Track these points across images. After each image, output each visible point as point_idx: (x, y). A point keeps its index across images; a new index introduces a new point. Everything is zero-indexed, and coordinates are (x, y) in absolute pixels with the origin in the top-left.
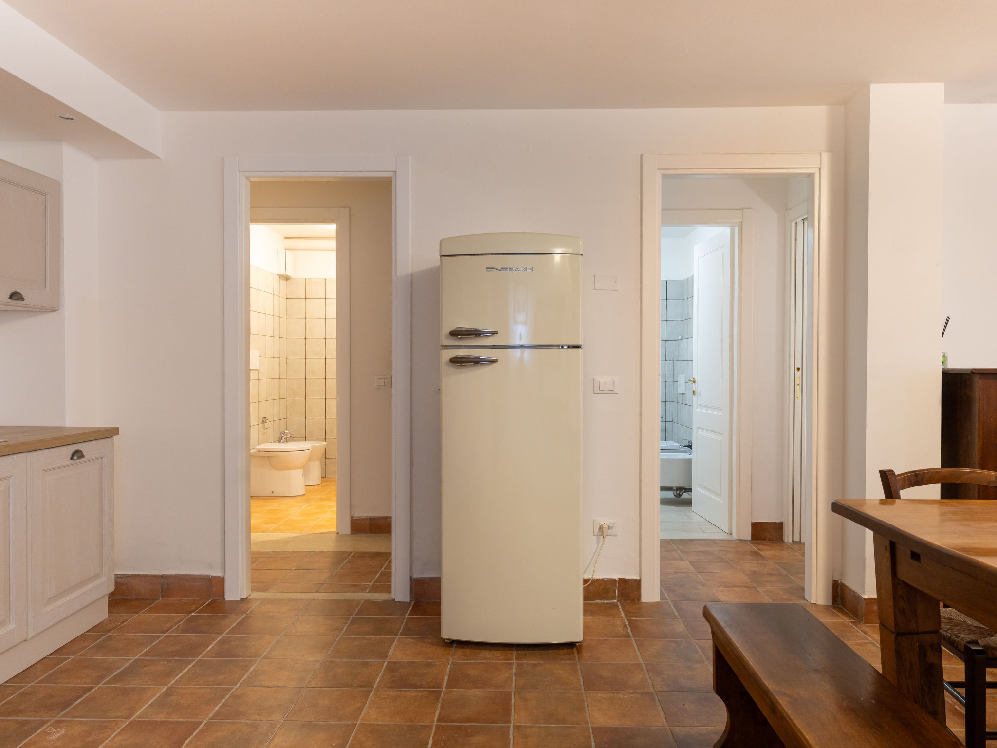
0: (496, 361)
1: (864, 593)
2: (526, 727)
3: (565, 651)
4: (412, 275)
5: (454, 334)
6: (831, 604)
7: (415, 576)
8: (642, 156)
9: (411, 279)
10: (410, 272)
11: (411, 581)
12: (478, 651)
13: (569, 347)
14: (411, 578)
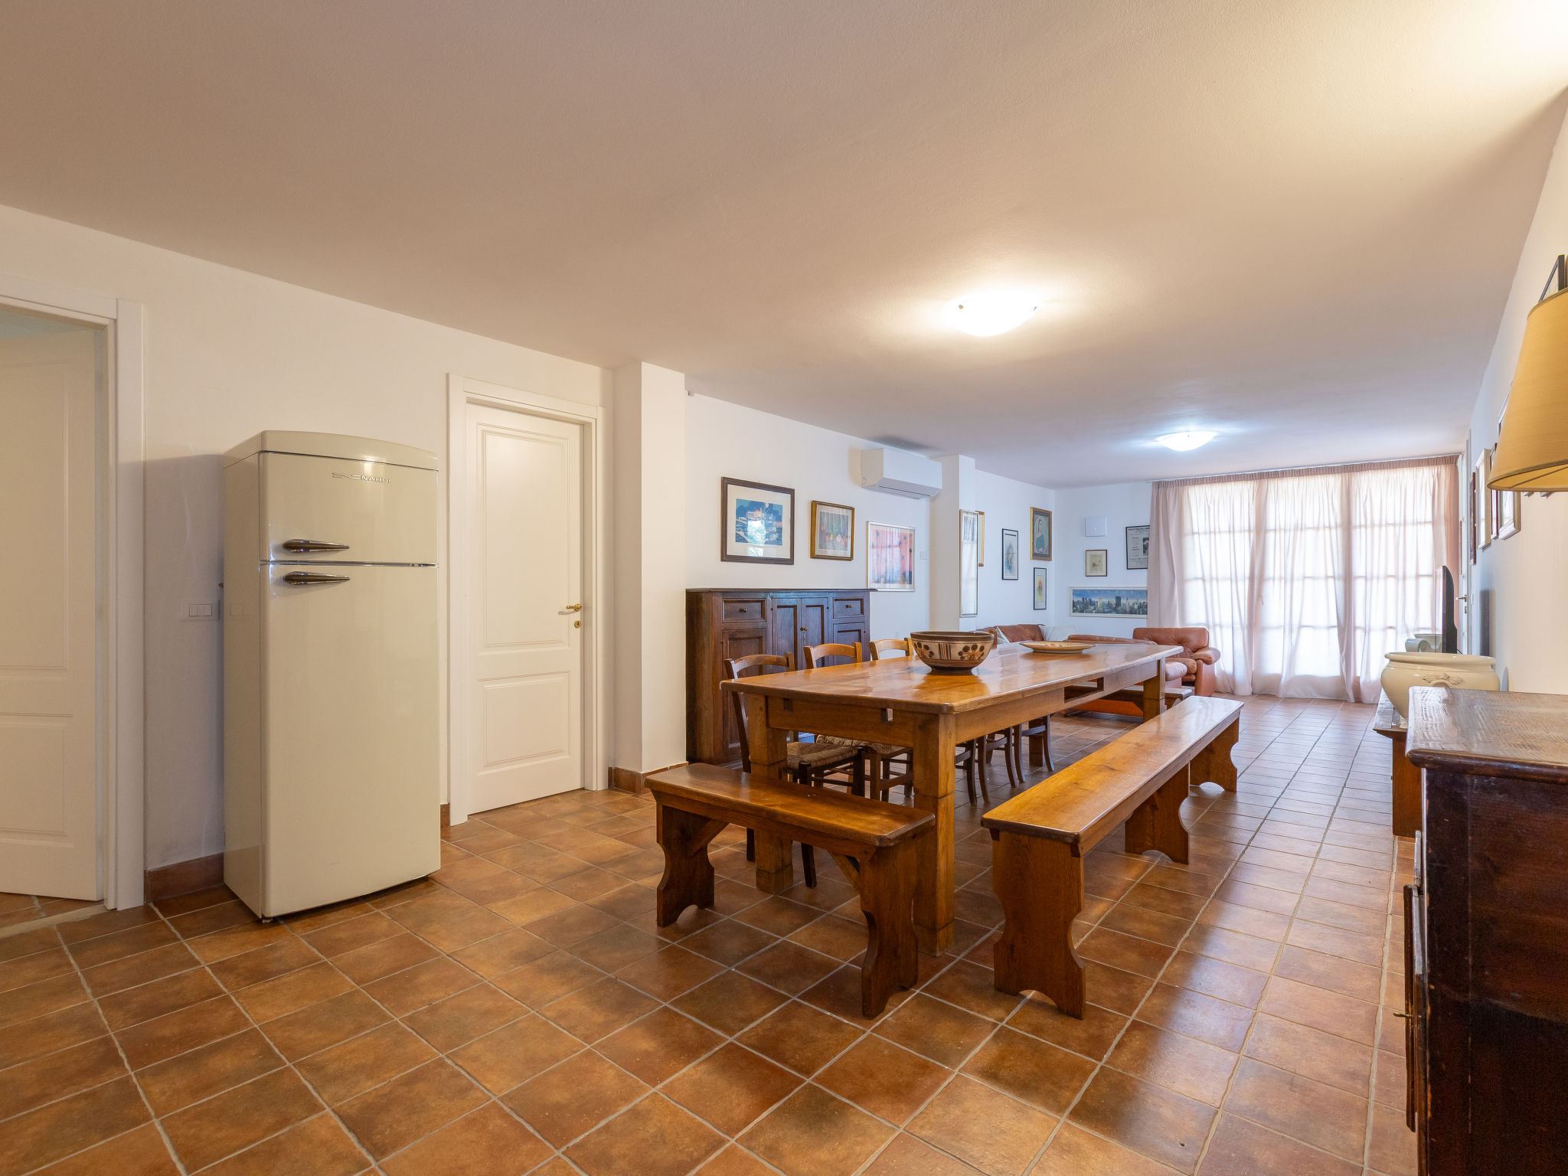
0: (348, 579)
1: (641, 769)
2: (462, 950)
3: (422, 886)
4: (145, 464)
5: (290, 546)
6: (607, 787)
7: (150, 868)
8: (448, 376)
9: (145, 472)
10: (142, 459)
11: (145, 877)
12: (322, 917)
13: (420, 565)
14: (145, 872)
